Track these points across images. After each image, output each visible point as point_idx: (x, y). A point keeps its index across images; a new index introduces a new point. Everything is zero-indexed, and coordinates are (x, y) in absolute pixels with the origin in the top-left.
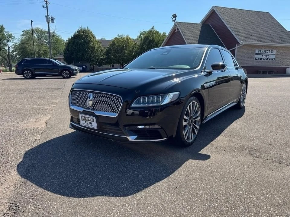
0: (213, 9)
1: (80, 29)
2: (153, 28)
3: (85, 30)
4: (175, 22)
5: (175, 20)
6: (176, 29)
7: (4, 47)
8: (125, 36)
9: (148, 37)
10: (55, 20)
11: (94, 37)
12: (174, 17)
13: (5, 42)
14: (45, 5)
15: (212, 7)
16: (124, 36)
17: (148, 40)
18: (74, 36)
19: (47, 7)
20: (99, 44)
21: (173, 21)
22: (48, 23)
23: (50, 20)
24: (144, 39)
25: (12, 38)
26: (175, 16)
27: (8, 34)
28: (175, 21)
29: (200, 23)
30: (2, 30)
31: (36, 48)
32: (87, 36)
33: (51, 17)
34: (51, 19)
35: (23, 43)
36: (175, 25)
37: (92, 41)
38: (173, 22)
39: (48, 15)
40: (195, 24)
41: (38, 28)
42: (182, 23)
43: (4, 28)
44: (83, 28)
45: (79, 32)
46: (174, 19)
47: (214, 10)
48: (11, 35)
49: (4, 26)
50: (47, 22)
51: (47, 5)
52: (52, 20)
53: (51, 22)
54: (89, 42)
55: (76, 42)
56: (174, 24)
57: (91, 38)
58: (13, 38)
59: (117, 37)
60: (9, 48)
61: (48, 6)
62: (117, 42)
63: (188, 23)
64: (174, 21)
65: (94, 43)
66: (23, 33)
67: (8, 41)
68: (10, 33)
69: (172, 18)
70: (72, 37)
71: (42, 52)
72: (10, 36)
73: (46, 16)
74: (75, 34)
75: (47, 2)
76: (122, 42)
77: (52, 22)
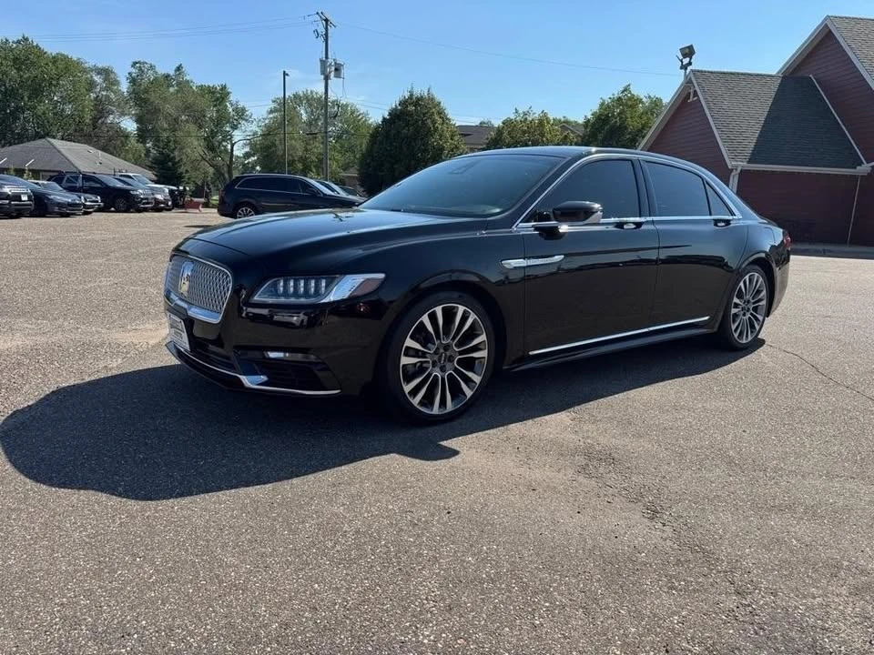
0: (826, 25)
1: (407, 95)
2: (626, 89)
3: (420, 99)
4: (688, 71)
5: (690, 64)
6: (690, 93)
7: (224, 144)
8: (536, 114)
9: (607, 116)
10: (344, 71)
11: (445, 119)
12: (685, 56)
13: (228, 129)
14: (322, 30)
15: (825, 19)
16: (534, 114)
17: (607, 127)
18: (390, 114)
19: (326, 34)
20: (456, 138)
21: (681, 68)
22: (327, 78)
23: (329, 70)
24: (594, 124)
25: (243, 119)
26: (688, 52)
27: (237, 108)
28: (689, 68)
29: (778, 73)
30: (223, 98)
31: (299, 146)
32: (424, 114)
33: (335, 63)
34: (333, 68)
35: (269, 132)
36: (688, 82)
37: (436, 130)
38: (683, 71)
39: (327, 58)
40: (757, 75)
41: (312, 92)
42: (712, 72)
43: (229, 93)
44: (417, 93)
45: (404, 103)
46: (686, 61)
47: (830, 31)
48: (243, 110)
49: (228, 87)
50: (323, 77)
51: (327, 29)
52: (336, 70)
53: (332, 74)
54: (429, 133)
55: (393, 132)
56: (686, 76)
57: (434, 122)
58: (246, 120)
59: (513, 117)
60: (233, 145)
61: (329, 32)
62: (509, 133)
63: (732, 73)
64: (684, 67)
65: (441, 136)
66: (273, 106)
67: (235, 127)
68: (241, 105)
69: (681, 57)
70: (384, 119)
71: (314, 158)
72: (241, 113)
73: (321, 61)
74: (396, 109)
75: (326, 20)
76: (524, 132)
77: (335, 76)
